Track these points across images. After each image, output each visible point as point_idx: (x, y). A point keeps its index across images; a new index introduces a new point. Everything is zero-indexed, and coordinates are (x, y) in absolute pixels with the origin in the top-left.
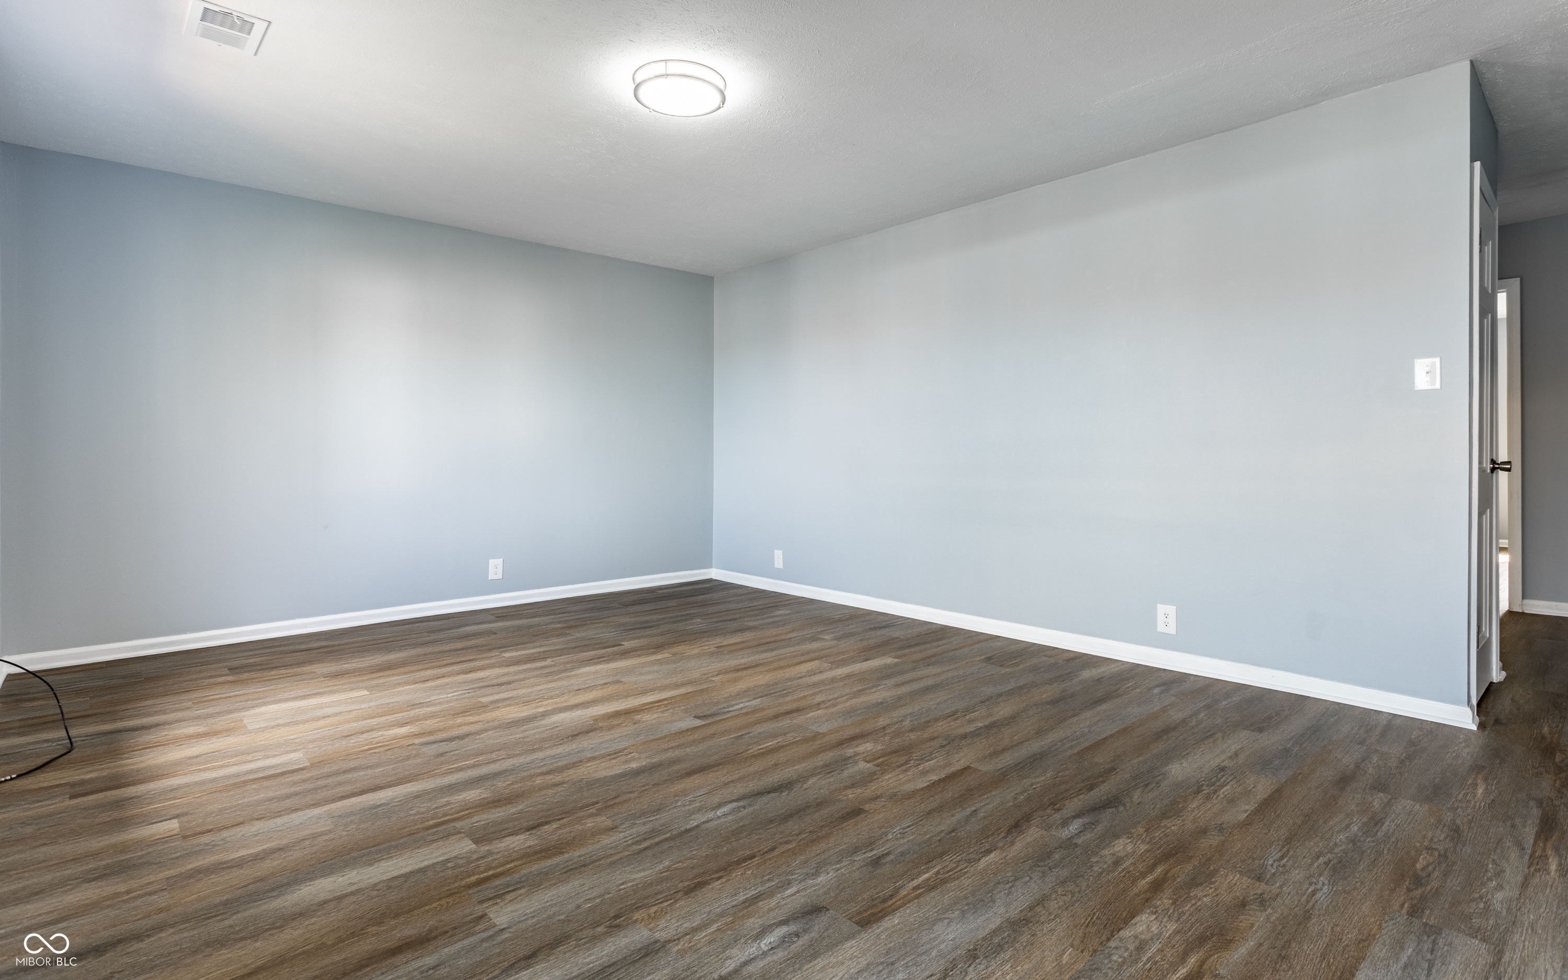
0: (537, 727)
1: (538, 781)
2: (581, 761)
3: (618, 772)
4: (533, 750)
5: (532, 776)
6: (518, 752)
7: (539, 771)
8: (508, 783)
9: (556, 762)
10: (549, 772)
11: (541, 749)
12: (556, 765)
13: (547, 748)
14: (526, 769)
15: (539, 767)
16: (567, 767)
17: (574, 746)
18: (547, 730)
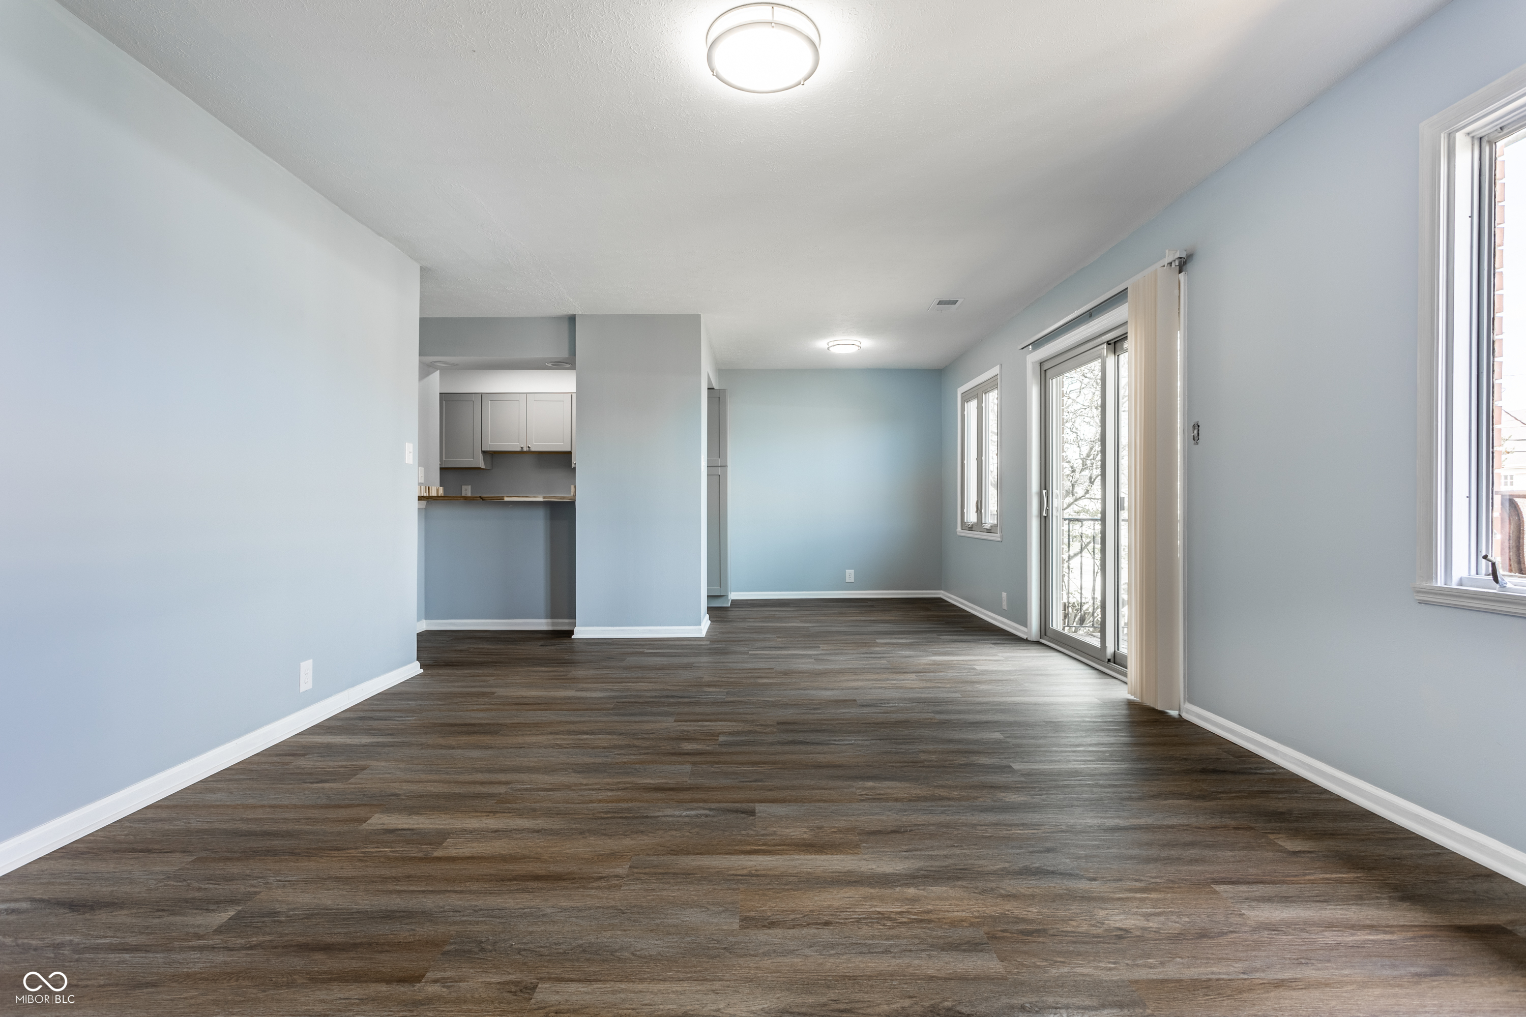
0: (931, 857)
1: (955, 794)
2: (910, 801)
3: (887, 782)
4: (947, 827)
5: (959, 799)
6: (964, 828)
7: (951, 803)
8: (981, 799)
9: (932, 806)
10: (942, 799)
11: (940, 825)
12: (933, 804)
13: (933, 825)
14: (962, 808)
15: (949, 806)
16: (925, 799)
17: (905, 818)
18: (921, 850)
